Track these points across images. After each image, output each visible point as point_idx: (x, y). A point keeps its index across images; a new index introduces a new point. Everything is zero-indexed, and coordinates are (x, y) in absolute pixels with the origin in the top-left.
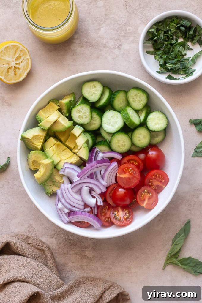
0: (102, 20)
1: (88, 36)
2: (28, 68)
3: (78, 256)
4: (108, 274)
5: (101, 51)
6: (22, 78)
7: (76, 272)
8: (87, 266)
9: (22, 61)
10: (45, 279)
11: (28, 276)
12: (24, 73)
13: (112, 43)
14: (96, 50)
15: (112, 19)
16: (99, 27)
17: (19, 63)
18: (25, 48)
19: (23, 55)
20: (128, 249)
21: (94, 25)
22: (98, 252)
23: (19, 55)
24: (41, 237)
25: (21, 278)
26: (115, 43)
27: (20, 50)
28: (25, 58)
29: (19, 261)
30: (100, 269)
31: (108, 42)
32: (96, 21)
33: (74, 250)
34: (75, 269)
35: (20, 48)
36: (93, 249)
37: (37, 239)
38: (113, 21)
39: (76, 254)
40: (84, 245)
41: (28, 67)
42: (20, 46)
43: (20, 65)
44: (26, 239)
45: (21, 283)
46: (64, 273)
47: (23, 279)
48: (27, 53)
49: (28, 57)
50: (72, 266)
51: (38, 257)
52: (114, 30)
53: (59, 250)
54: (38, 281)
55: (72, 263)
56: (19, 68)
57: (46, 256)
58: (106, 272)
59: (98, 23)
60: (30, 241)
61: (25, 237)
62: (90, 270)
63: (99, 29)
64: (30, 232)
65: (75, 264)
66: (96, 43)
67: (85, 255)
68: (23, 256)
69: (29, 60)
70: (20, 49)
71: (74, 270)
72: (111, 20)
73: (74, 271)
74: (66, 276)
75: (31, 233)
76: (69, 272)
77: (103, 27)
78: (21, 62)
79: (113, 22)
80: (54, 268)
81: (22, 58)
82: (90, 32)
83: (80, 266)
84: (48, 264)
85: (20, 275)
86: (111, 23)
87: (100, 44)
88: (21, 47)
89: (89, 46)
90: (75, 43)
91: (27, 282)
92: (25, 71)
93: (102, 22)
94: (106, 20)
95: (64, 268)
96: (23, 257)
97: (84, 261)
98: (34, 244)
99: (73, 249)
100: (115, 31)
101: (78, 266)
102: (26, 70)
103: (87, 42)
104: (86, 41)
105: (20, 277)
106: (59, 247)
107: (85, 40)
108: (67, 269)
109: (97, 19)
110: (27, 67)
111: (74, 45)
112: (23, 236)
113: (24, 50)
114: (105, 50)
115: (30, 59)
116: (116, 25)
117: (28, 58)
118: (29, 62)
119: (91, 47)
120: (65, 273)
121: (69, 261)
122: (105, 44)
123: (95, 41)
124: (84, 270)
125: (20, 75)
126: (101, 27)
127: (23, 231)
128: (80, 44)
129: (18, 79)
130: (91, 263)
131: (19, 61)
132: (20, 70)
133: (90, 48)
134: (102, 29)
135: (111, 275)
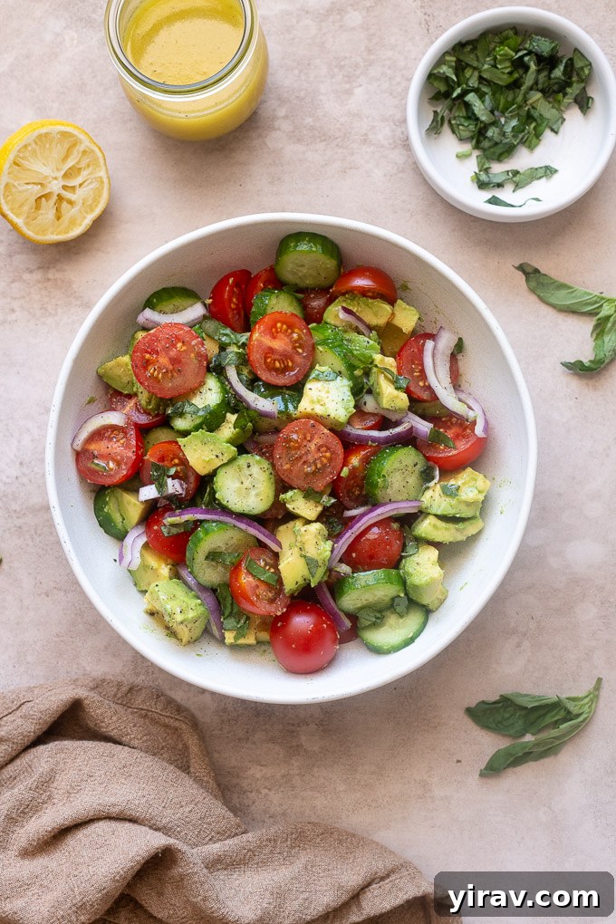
0: (357, 66)
1: (318, 111)
2: (96, 206)
3: (277, 748)
4: (366, 800)
5: (353, 154)
6: (76, 232)
7: (271, 793)
8: (304, 778)
9: (84, 182)
10: (187, 809)
11: (137, 802)
12: (85, 218)
13: (387, 131)
14: (339, 151)
15: (388, 62)
16: (347, 86)
17: (73, 188)
18: (97, 146)
19: (88, 166)
20: (425, 730)
21: (334, 80)
22: (335, 737)
23: (78, 163)
24: (171, 689)
25: (114, 811)
26: (393, 131)
27: (82, 150)
28: (93, 176)
29: (107, 759)
30: (341, 787)
31: (373, 127)
32: (341, 68)
33: (266, 730)
34: (267, 784)
35: (81, 143)
36: (321, 728)
37: (158, 697)
38: (389, 68)
39: (272, 740)
40: (296, 716)
41: (99, 202)
42: (81, 136)
43: (77, 192)
44: (126, 695)
45: (114, 824)
46: (235, 796)
47: (122, 812)
48: (102, 162)
49: (102, 173)
50: (258, 776)
51: (163, 748)
52: (391, 94)
53: (221, 730)
54: (167, 817)
55: (259, 768)
56: (70, 202)
57: (186, 747)
58: (358, 795)
59: (345, 74)
60: (138, 701)
61: (125, 689)
62: (312, 789)
63: (349, 92)
64: (138, 675)
65: (268, 771)
66: (339, 130)
67: (298, 746)
68: (120, 744)
69: (102, 182)
70: (82, 148)
71: (266, 787)
72: (384, 66)
73: (264, 791)
74: (240, 804)
75: (143, 677)
76: (250, 795)
77: (361, 86)
78: (80, 185)
79: (389, 72)
80: (208, 782)
81: (84, 173)
82: (321, 97)
83: (283, 776)
84: (192, 770)
85: (112, 800)
86: (382, 74)
87: (350, 133)
88: (86, 143)
89: (318, 140)
90: (279, 129)
91: (133, 820)
92: (87, 213)
93: (358, 72)
94: (370, 65)
95: (235, 781)
96: (120, 747)
97: (295, 763)
98: (148, 710)
99: (264, 728)
100: (394, 97)
101: (278, 776)
102: (92, 210)
103: (312, 128)
104: (312, 124)
105: (114, 805)
106: (223, 721)
107: (309, 121)
108: (245, 784)
109: (343, 63)
110: (96, 200)
111: (275, 134)
112: (119, 685)
113: (93, 151)
114: (367, 152)
115: (106, 180)
116: (398, 79)
117: (101, 178)
118: (103, 188)
119: (324, 143)
120: (238, 798)
121: (250, 762)
122: (366, 135)
123: (338, 125)
124: (293, 787)
125: (73, 222)
126: (354, 84)
127: (118, 671)
128: (293, 132)
129: (66, 233)
130: (316, 770)
131: (75, 182)
132: (73, 207)
133: (321, 146)
134: (358, 91)
135: (374, 805)
